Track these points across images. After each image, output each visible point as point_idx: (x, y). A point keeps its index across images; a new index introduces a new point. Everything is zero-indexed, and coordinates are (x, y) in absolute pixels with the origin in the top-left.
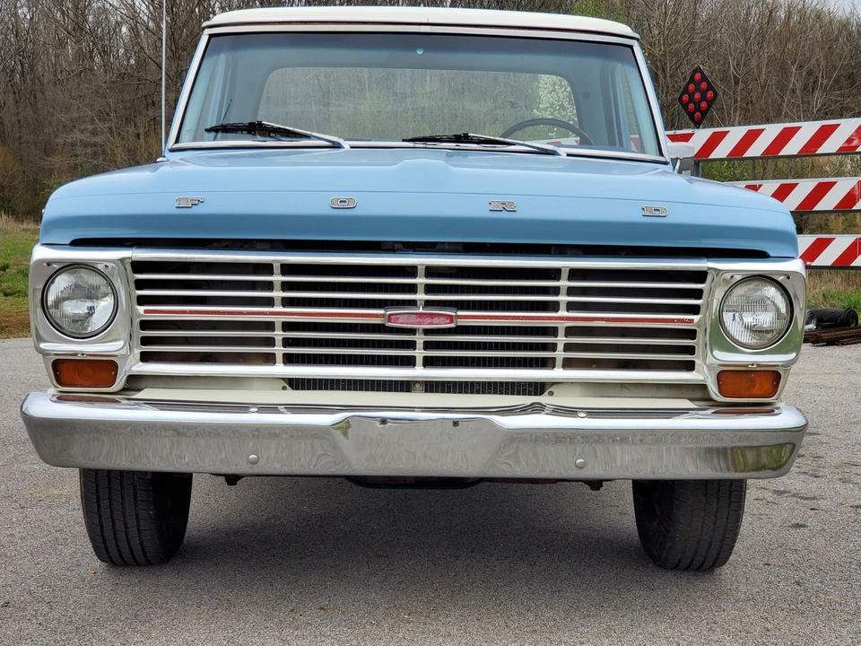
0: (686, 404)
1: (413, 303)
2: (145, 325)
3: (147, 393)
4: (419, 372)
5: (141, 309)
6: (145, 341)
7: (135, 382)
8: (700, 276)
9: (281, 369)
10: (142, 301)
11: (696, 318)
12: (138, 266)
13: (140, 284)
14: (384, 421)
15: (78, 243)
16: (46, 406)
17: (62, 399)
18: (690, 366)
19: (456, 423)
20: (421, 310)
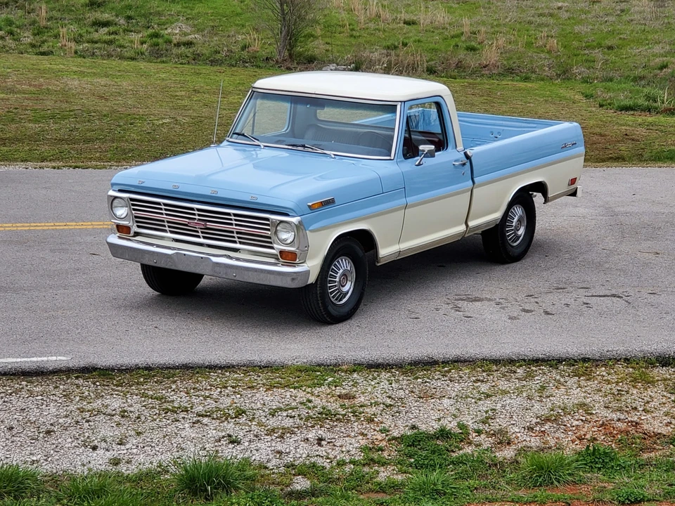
0: (273, 260)
1: (195, 219)
2: (136, 217)
3: (138, 238)
4: (201, 240)
5: (133, 212)
6: (137, 222)
7: (137, 234)
8: (267, 219)
9: (169, 235)
10: (134, 210)
11: (269, 233)
12: (132, 200)
13: (133, 205)
14: (185, 255)
15: (120, 191)
16: (114, 239)
17: (120, 237)
18: (272, 248)
19: (202, 258)
20: (196, 221)
